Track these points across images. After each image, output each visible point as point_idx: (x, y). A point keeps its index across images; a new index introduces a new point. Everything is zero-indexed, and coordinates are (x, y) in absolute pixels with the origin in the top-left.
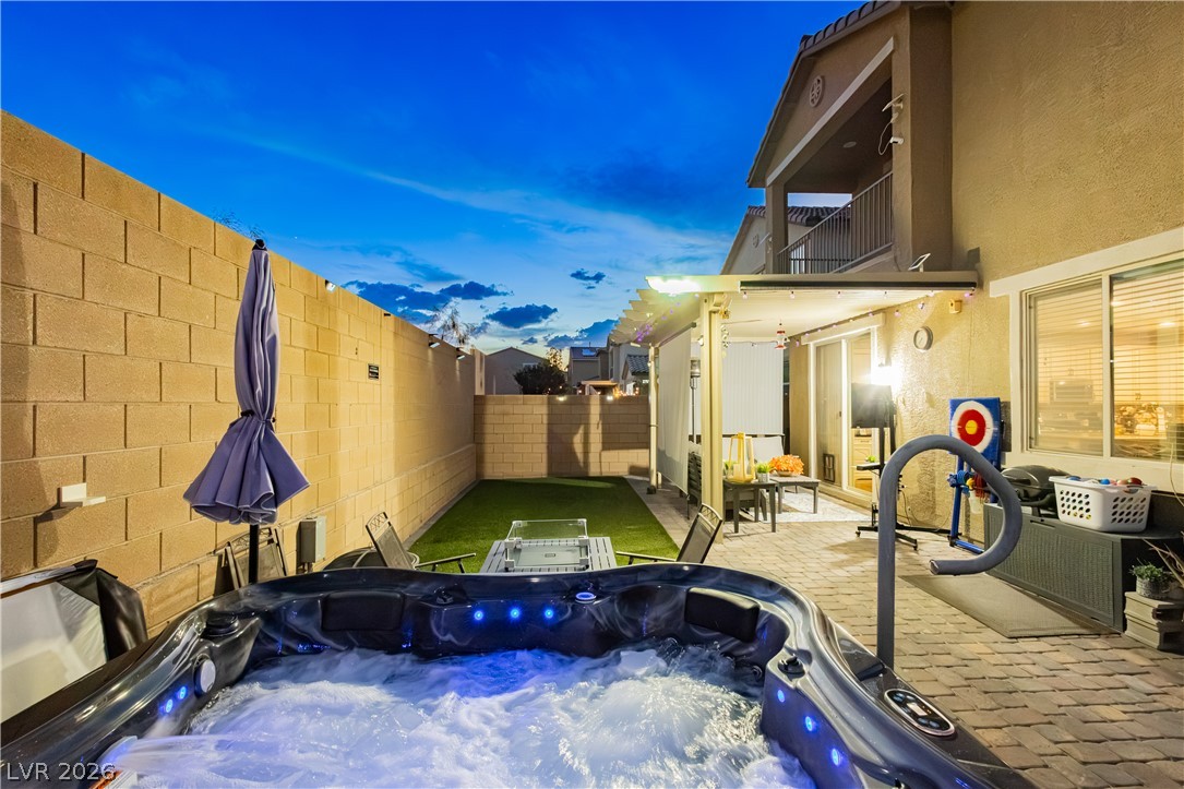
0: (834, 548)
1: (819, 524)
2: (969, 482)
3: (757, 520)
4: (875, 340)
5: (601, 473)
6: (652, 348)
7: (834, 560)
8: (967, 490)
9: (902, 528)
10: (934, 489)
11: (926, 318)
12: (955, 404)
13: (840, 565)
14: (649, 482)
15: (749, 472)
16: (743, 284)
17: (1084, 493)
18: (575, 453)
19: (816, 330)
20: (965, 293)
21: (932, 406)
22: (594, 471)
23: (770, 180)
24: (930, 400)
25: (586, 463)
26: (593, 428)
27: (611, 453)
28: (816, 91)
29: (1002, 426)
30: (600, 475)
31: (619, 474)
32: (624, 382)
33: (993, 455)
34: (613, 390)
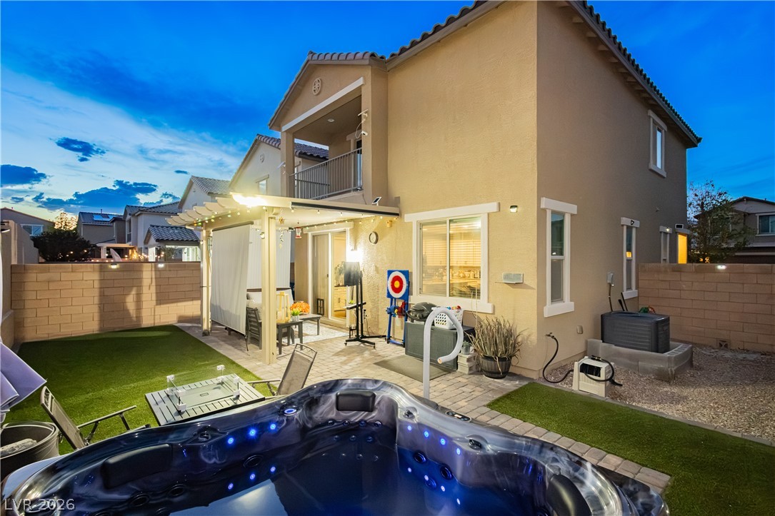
0: (337, 354)
1: (323, 341)
2: (396, 311)
3: (288, 344)
4: (348, 235)
5: (154, 323)
6: (204, 231)
7: (341, 361)
8: (395, 316)
9: (366, 337)
10: (378, 315)
11: (375, 227)
12: (390, 272)
13: (344, 363)
14: (201, 328)
15: (287, 316)
16: (293, 204)
18: (128, 311)
19: (313, 226)
20: (394, 218)
21: (378, 273)
22: (146, 322)
23: (285, 128)
24: (377, 269)
25: (139, 318)
26: (145, 290)
27: (164, 307)
28: (317, 86)
29: (409, 283)
30: (152, 325)
31: (169, 323)
32: (146, 246)
33: (406, 297)
34: (130, 251)
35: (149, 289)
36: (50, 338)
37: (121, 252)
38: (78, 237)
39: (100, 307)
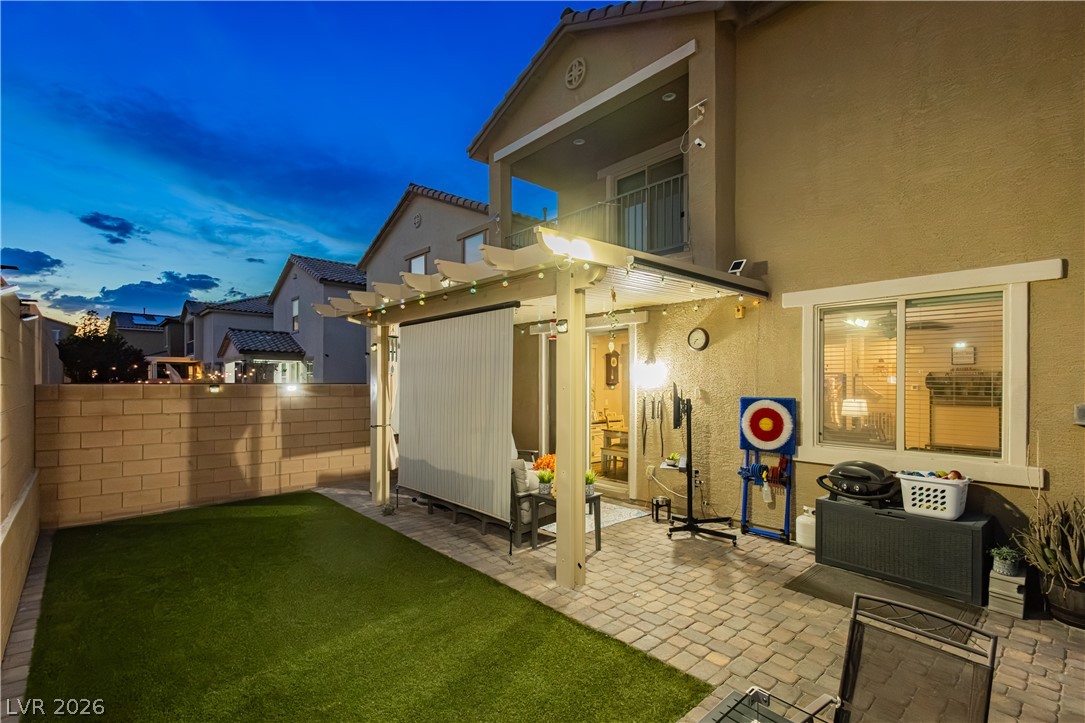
2: (763, 474)
4: (634, 335)
5: (280, 489)
6: (379, 328)
11: (701, 320)
12: (746, 402)
14: (374, 498)
16: (635, 260)
17: (940, 488)
18: (238, 467)
20: (755, 302)
21: (708, 402)
22: (268, 488)
23: (498, 155)
24: (706, 396)
25: (256, 480)
26: (266, 430)
27: (297, 461)
28: (575, 73)
29: (796, 424)
30: (278, 493)
31: (305, 488)
32: (220, 360)
33: (788, 450)
34: (191, 369)
35: (273, 428)
36: (105, 519)
37: (181, 370)
38: (124, 344)
39: (190, 463)
